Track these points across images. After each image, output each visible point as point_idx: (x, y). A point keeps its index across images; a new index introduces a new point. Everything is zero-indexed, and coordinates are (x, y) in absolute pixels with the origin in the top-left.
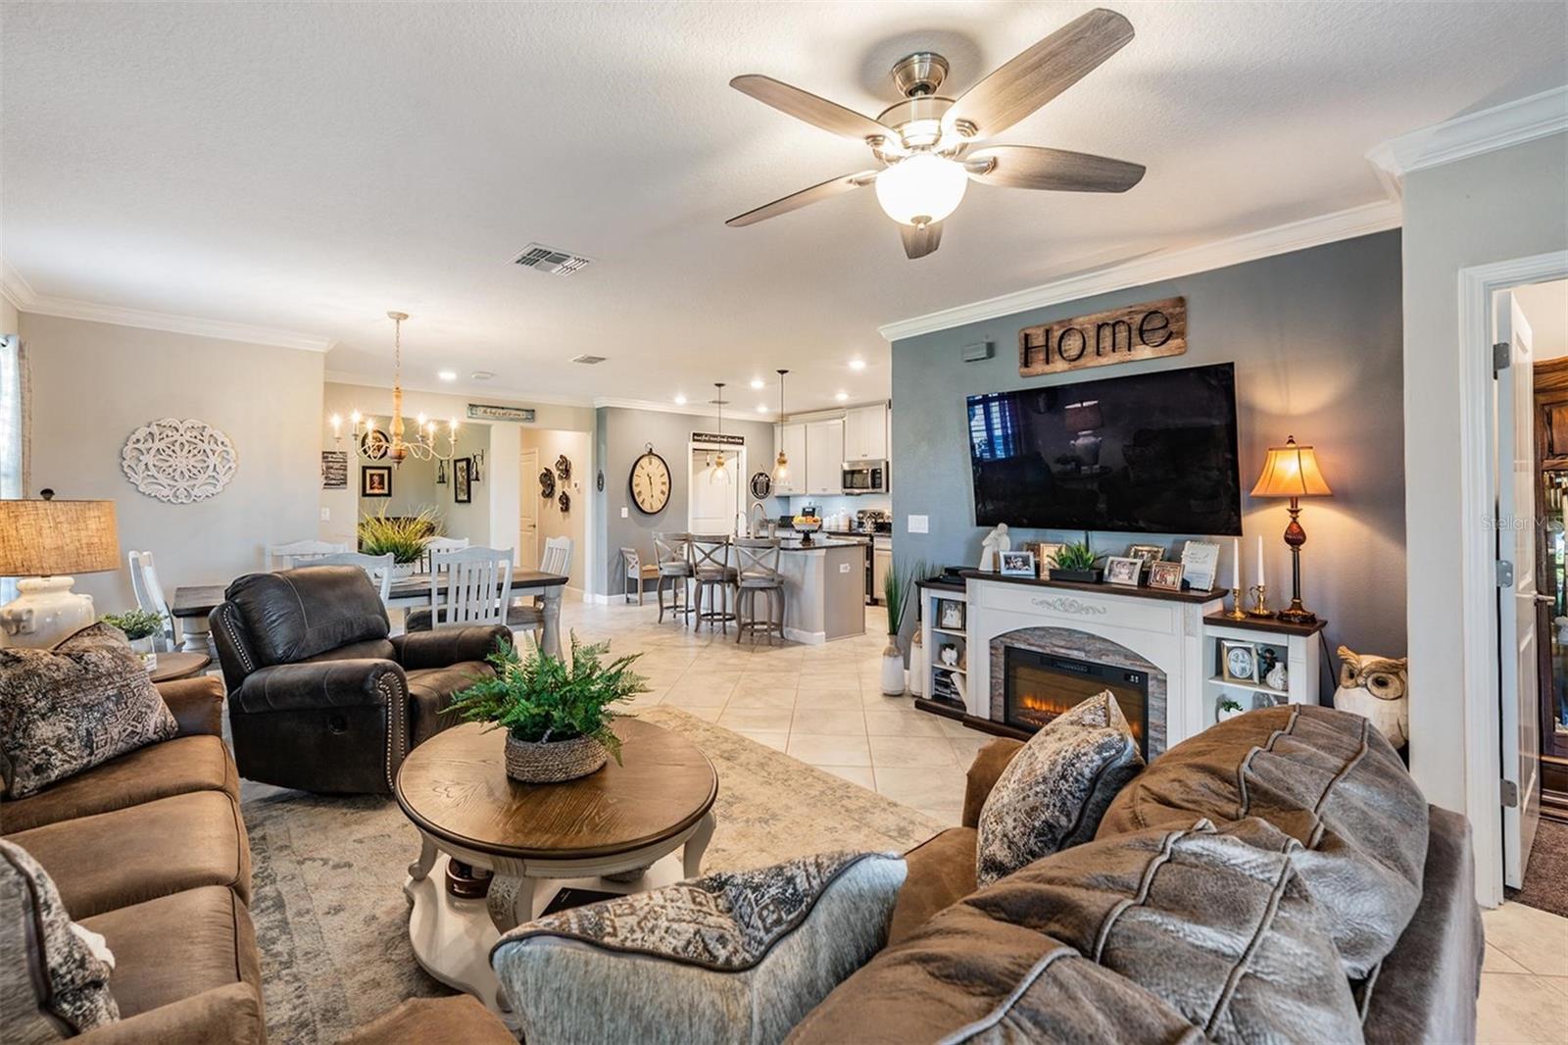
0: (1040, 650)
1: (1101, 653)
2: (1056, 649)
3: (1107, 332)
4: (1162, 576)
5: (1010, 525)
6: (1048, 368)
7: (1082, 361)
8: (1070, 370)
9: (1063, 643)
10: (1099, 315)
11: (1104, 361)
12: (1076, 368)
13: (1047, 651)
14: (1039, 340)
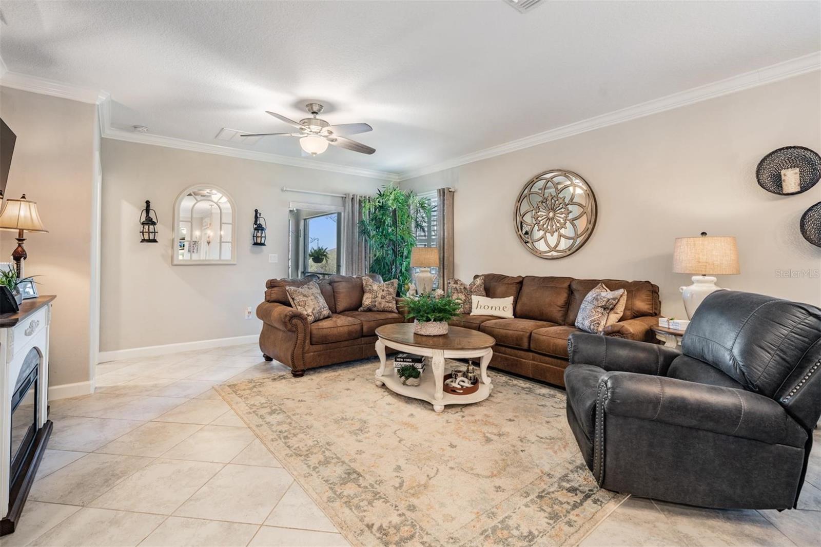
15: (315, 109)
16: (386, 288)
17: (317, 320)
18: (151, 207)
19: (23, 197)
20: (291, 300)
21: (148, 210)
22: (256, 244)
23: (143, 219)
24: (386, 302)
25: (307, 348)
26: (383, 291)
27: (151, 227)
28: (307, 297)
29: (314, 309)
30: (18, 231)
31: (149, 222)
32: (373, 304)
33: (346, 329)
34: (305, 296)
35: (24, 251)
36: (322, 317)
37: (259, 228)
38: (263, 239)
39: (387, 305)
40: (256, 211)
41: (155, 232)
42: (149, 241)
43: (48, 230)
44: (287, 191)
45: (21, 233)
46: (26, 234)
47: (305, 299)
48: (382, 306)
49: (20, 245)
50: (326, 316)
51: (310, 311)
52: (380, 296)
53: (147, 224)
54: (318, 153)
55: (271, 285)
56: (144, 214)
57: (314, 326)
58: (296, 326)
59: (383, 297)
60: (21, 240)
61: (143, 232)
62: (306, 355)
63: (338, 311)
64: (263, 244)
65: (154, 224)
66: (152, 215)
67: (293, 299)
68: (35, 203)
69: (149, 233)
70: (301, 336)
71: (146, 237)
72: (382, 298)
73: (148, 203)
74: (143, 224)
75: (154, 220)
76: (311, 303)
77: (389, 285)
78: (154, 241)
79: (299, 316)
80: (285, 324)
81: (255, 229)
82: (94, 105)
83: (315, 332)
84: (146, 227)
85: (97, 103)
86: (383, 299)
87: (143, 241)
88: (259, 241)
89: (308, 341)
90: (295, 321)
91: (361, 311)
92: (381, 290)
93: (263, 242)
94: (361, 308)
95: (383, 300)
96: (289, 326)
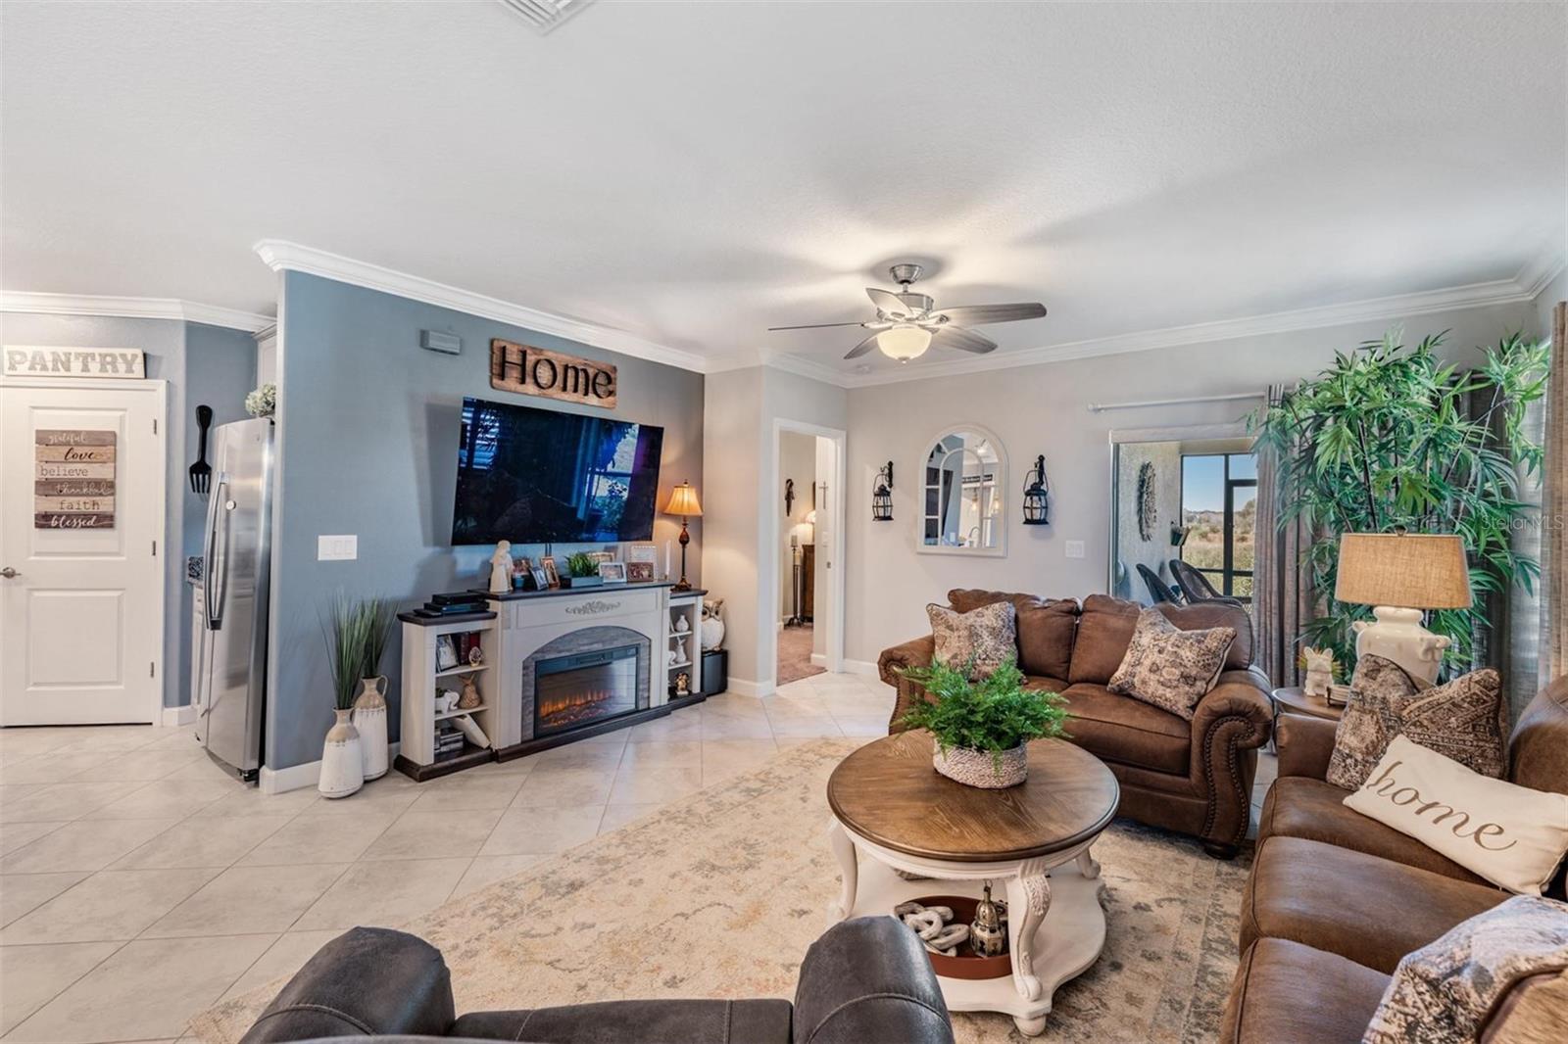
0: (568, 654)
1: (613, 639)
2: (582, 648)
3: (571, 373)
4: (638, 573)
5: (512, 542)
6: (520, 388)
7: (550, 391)
8: (539, 396)
9: (586, 641)
10: (564, 356)
11: (565, 396)
12: (545, 396)
13: (574, 652)
14: (513, 357)
15: (902, 273)
16: (1173, 645)
24: (1159, 681)
26: (1160, 652)
28: (952, 630)
29: (955, 657)
32: (1128, 678)
39: (1160, 692)
42: (885, 518)
47: (948, 633)
48: (1150, 691)
52: (1147, 663)
54: (912, 357)
59: (1155, 669)
61: (874, 507)
71: (881, 514)
72: (1150, 671)
77: (1187, 639)
78: (889, 518)
86: (1154, 672)
91: (1107, 693)
92: (1156, 649)
94: (1109, 686)
95: (1152, 676)
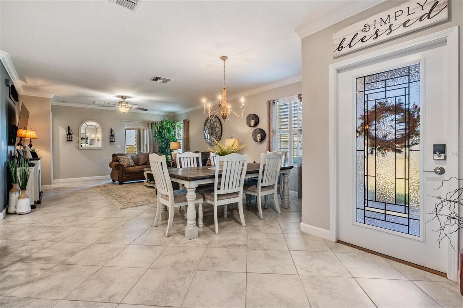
15: (124, 98)
17: (128, 167)
18: (70, 129)
19: (31, 129)
20: (119, 160)
21: (69, 130)
22: (111, 141)
23: (67, 133)
25: (123, 175)
27: (70, 136)
29: (127, 163)
30: (30, 139)
31: (69, 134)
33: (138, 169)
34: (124, 159)
35: (32, 144)
36: (130, 166)
37: (112, 135)
38: (114, 140)
40: (111, 129)
41: (72, 138)
42: (70, 141)
43: (38, 138)
44: (124, 121)
45: (31, 140)
46: (32, 140)
47: (124, 160)
49: (30, 143)
50: (133, 165)
51: (125, 164)
53: (68, 135)
55: (114, 155)
56: (68, 131)
57: (126, 169)
58: (120, 168)
60: (31, 141)
61: (67, 138)
62: (123, 177)
63: (139, 165)
64: (114, 142)
65: (71, 135)
66: (70, 131)
67: (120, 160)
68: (34, 130)
69: (69, 138)
70: (121, 171)
71: (69, 139)
73: (69, 127)
74: (67, 135)
75: (71, 133)
76: (127, 161)
78: (72, 141)
79: (121, 165)
80: (116, 168)
81: (111, 136)
82: (50, 98)
83: (126, 170)
84: (68, 136)
85: (51, 98)
87: (67, 141)
88: (112, 140)
89: (124, 173)
90: (119, 166)
91: (148, 165)
93: (114, 141)
94: (148, 164)
96: (117, 168)
